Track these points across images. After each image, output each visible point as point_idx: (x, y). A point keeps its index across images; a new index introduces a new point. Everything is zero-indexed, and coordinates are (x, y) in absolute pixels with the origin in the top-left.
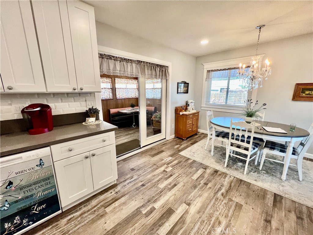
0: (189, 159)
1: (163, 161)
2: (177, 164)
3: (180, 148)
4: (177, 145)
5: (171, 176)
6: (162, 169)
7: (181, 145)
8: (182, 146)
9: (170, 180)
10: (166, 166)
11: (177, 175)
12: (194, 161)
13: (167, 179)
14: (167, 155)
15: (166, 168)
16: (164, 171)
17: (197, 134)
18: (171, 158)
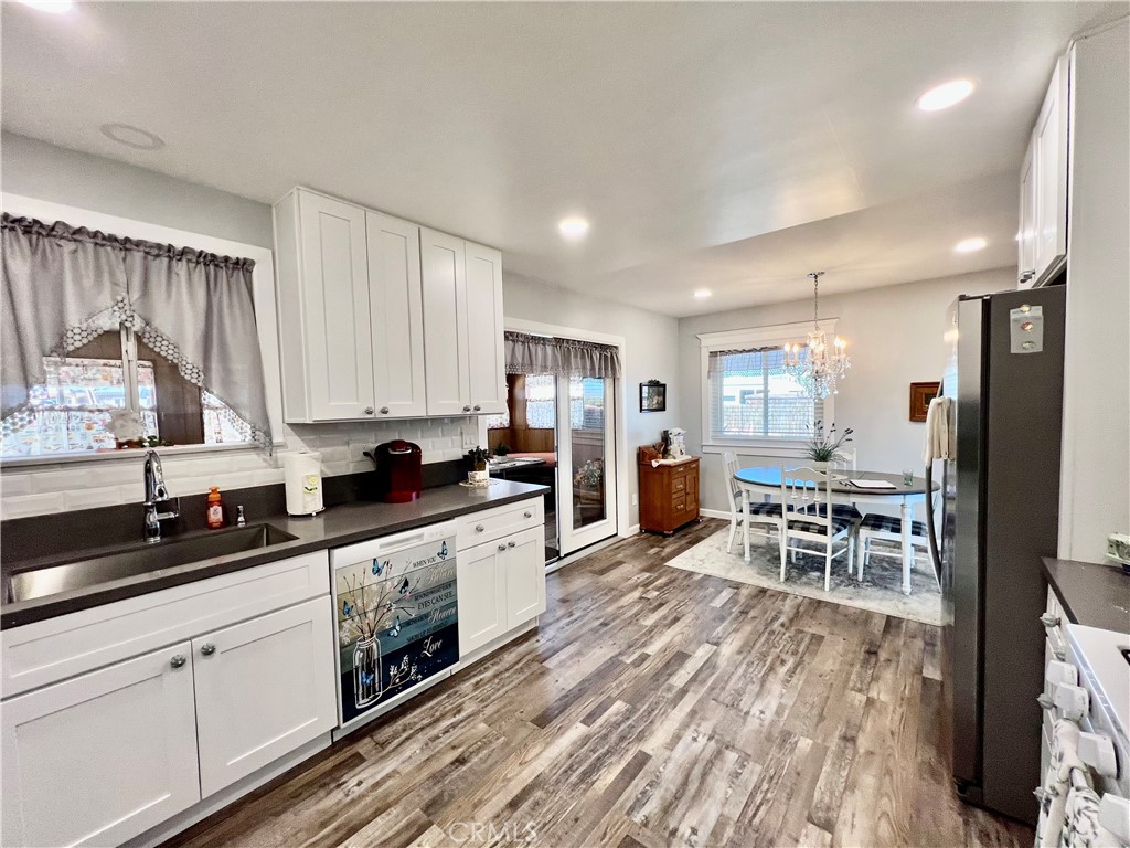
0: (691, 574)
1: (630, 582)
2: (666, 585)
3: (663, 554)
4: (653, 547)
5: (661, 605)
6: (636, 594)
7: (664, 547)
8: (668, 550)
9: (663, 611)
10: (641, 589)
11: (674, 602)
12: (707, 577)
13: (654, 610)
14: (636, 570)
15: (644, 593)
16: (641, 598)
17: (699, 523)
18: (647, 575)
